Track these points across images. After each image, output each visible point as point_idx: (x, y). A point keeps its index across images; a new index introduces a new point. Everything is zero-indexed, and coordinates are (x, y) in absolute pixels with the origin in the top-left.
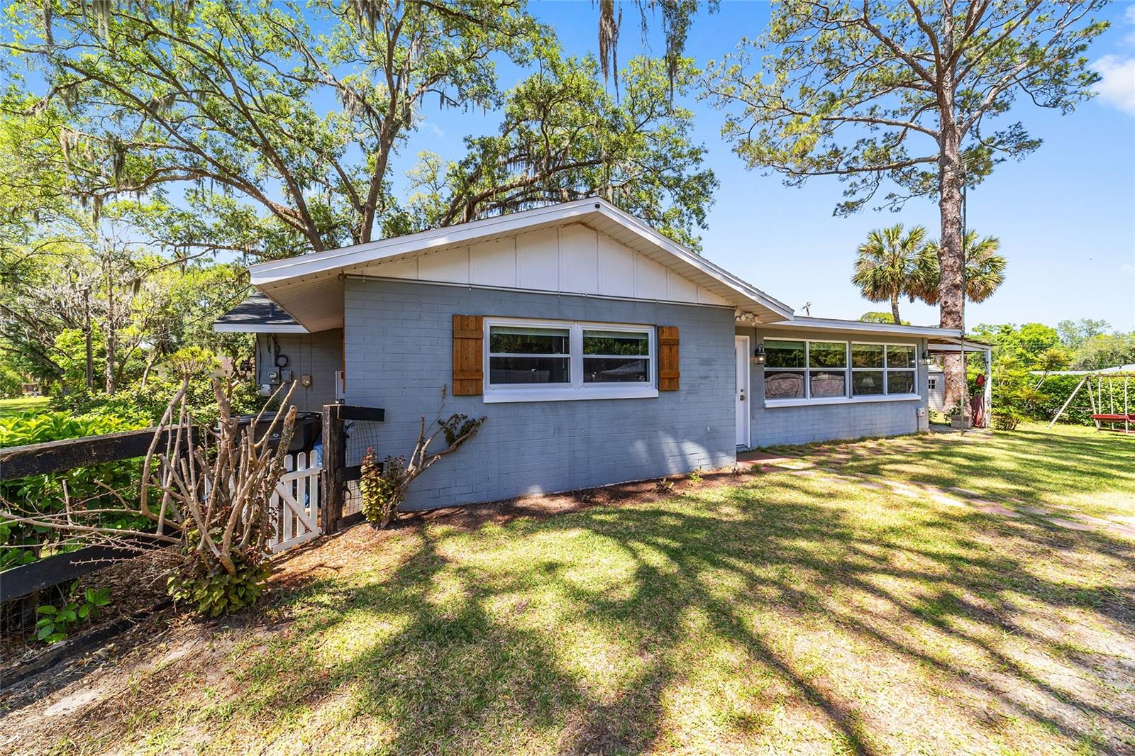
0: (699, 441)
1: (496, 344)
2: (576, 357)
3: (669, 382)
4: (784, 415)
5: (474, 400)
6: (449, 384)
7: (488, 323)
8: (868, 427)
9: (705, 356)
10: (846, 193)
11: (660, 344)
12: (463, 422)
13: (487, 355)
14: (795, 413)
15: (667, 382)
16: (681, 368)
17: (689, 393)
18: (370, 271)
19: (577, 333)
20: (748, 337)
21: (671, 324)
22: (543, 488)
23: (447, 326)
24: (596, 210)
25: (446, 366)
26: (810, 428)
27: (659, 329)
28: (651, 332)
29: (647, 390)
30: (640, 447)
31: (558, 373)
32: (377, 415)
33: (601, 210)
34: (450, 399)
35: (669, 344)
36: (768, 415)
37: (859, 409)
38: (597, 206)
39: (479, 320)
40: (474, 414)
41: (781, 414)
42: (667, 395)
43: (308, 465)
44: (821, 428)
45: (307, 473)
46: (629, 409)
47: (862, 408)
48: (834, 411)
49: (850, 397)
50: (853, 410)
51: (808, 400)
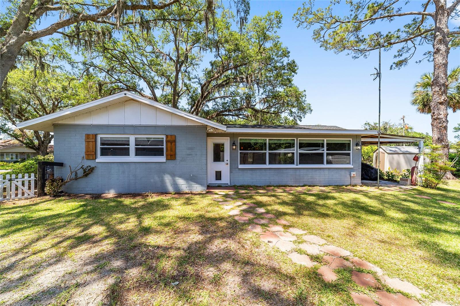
0: (186, 180)
1: (102, 144)
2: (132, 147)
3: (172, 156)
4: (251, 172)
5: (93, 161)
6: (85, 156)
7: (99, 137)
8: (311, 180)
9: (190, 146)
10: (395, 56)
11: (167, 142)
12: (89, 168)
13: (99, 146)
14: (258, 171)
15: (169, 156)
16: (177, 151)
17: (181, 161)
18: (60, 122)
19: (132, 139)
20: (229, 138)
21: (172, 134)
23: (84, 138)
24: (125, 95)
25: (84, 150)
26: (267, 178)
27: (167, 136)
28: (164, 137)
29: (162, 159)
31: (125, 152)
32: (61, 165)
33: (127, 95)
34: (85, 160)
35: (172, 141)
36: (240, 171)
37: (302, 171)
38: (125, 94)
39: (96, 135)
40: (93, 165)
41: (249, 172)
42: (170, 161)
43: (30, 177)
44: (275, 179)
45: (29, 179)
46: (153, 166)
47: (305, 171)
48: (285, 171)
49: (297, 165)
50: (298, 171)
51: (267, 166)
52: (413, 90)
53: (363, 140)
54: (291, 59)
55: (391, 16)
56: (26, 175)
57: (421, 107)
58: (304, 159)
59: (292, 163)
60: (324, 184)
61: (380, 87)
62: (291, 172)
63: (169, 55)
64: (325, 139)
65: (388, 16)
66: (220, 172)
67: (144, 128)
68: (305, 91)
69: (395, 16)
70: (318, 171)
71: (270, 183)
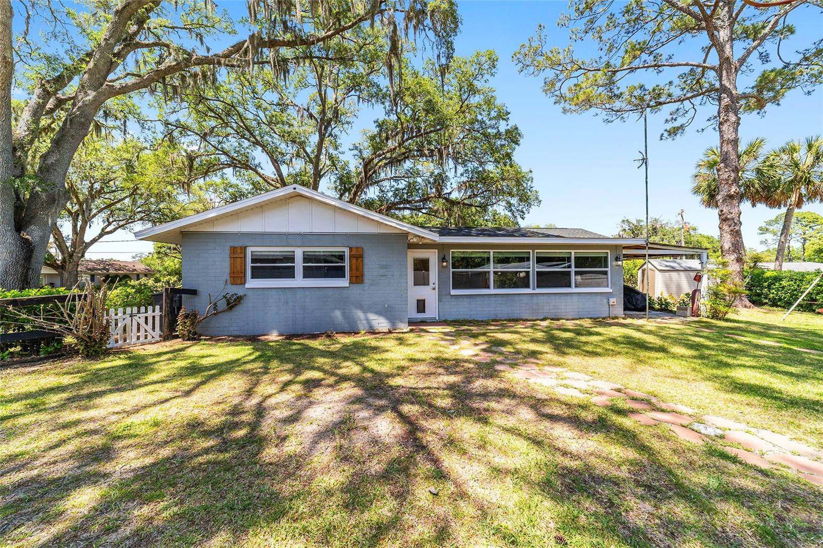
0: (379, 313)
1: (254, 261)
2: (299, 265)
3: (357, 278)
4: (468, 300)
5: (241, 286)
6: (229, 279)
7: (249, 250)
8: (553, 311)
9: (384, 263)
11: (351, 257)
12: (235, 297)
13: (249, 264)
14: (478, 299)
15: (354, 278)
16: (366, 270)
17: (371, 285)
18: (192, 229)
19: (299, 253)
20: (437, 250)
21: (359, 245)
22: (279, 331)
23: (228, 252)
24: (294, 190)
25: (228, 271)
26: (492, 309)
27: (351, 249)
28: (347, 251)
29: (343, 283)
30: (338, 314)
31: (289, 273)
32: (194, 292)
33: (297, 190)
34: (229, 286)
35: (358, 256)
36: (453, 300)
37: (541, 298)
39: (245, 248)
40: (240, 293)
41: (465, 300)
42: (355, 286)
43: (154, 311)
44: (503, 310)
45: (154, 314)
46: (330, 292)
47: (545, 297)
48: (516, 298)
49: (534, 289)
50: (535, 298)
51: (492, 291)
52: (695, 172)
53: (625, 252)
54: (512, 123)
55: (659, 66)
56: (150, 308)
57: (706, 197)
58: (544, 280)
59: (527, 286)
60: (572, 317)
61: (647, 178)
62: (525, 300)
63: (308, 109)
64: (573, 252)
65: (655, 65)
66: (424, 301)
67: (317, 237)
68: (531, 171)
69: (664, 65)
70: (563, 298)
71: (496, 316)
